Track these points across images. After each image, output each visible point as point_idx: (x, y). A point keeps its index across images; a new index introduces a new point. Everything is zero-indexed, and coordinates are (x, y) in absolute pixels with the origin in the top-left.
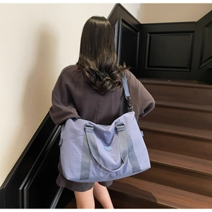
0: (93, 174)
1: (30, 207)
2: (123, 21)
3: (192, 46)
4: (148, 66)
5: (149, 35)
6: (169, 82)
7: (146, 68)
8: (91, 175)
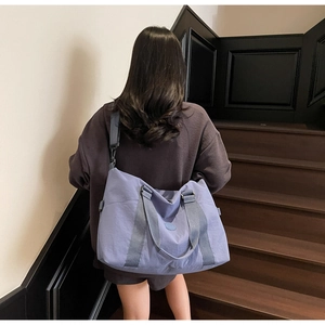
0: (146, 259)
1: (62, 317)
2: (193, 33)
3: (298, 72)
4: (230, 102)
5: (230, 55)
6: (263, 126)
7: (227, 105)
8: (143, 262)
